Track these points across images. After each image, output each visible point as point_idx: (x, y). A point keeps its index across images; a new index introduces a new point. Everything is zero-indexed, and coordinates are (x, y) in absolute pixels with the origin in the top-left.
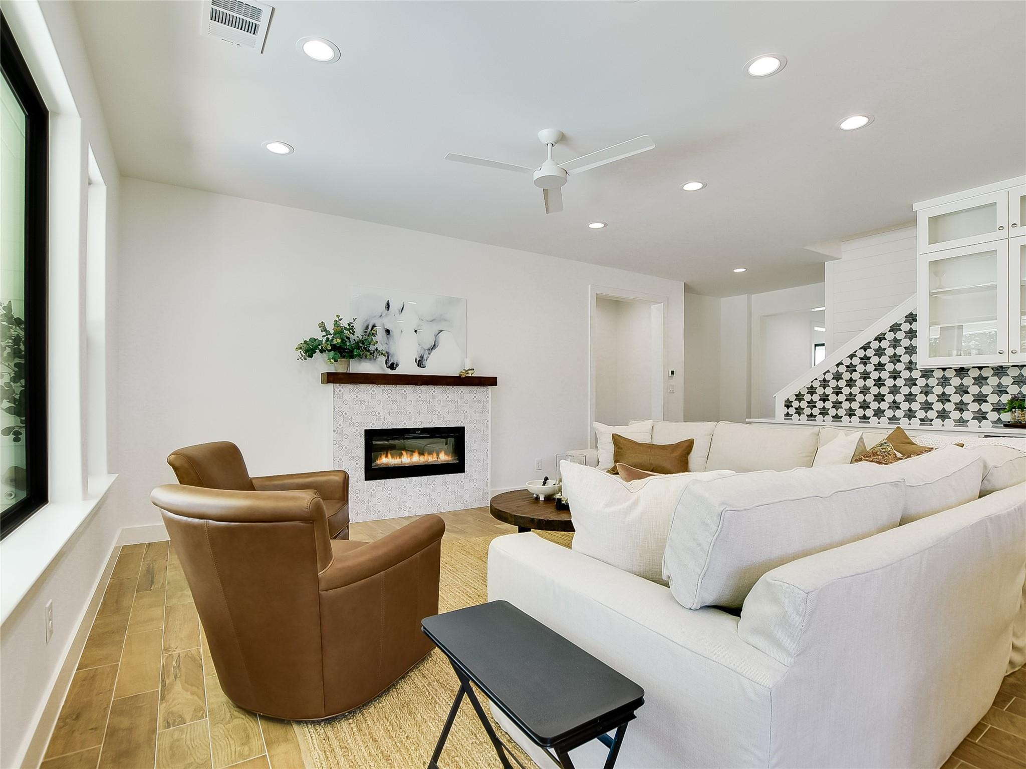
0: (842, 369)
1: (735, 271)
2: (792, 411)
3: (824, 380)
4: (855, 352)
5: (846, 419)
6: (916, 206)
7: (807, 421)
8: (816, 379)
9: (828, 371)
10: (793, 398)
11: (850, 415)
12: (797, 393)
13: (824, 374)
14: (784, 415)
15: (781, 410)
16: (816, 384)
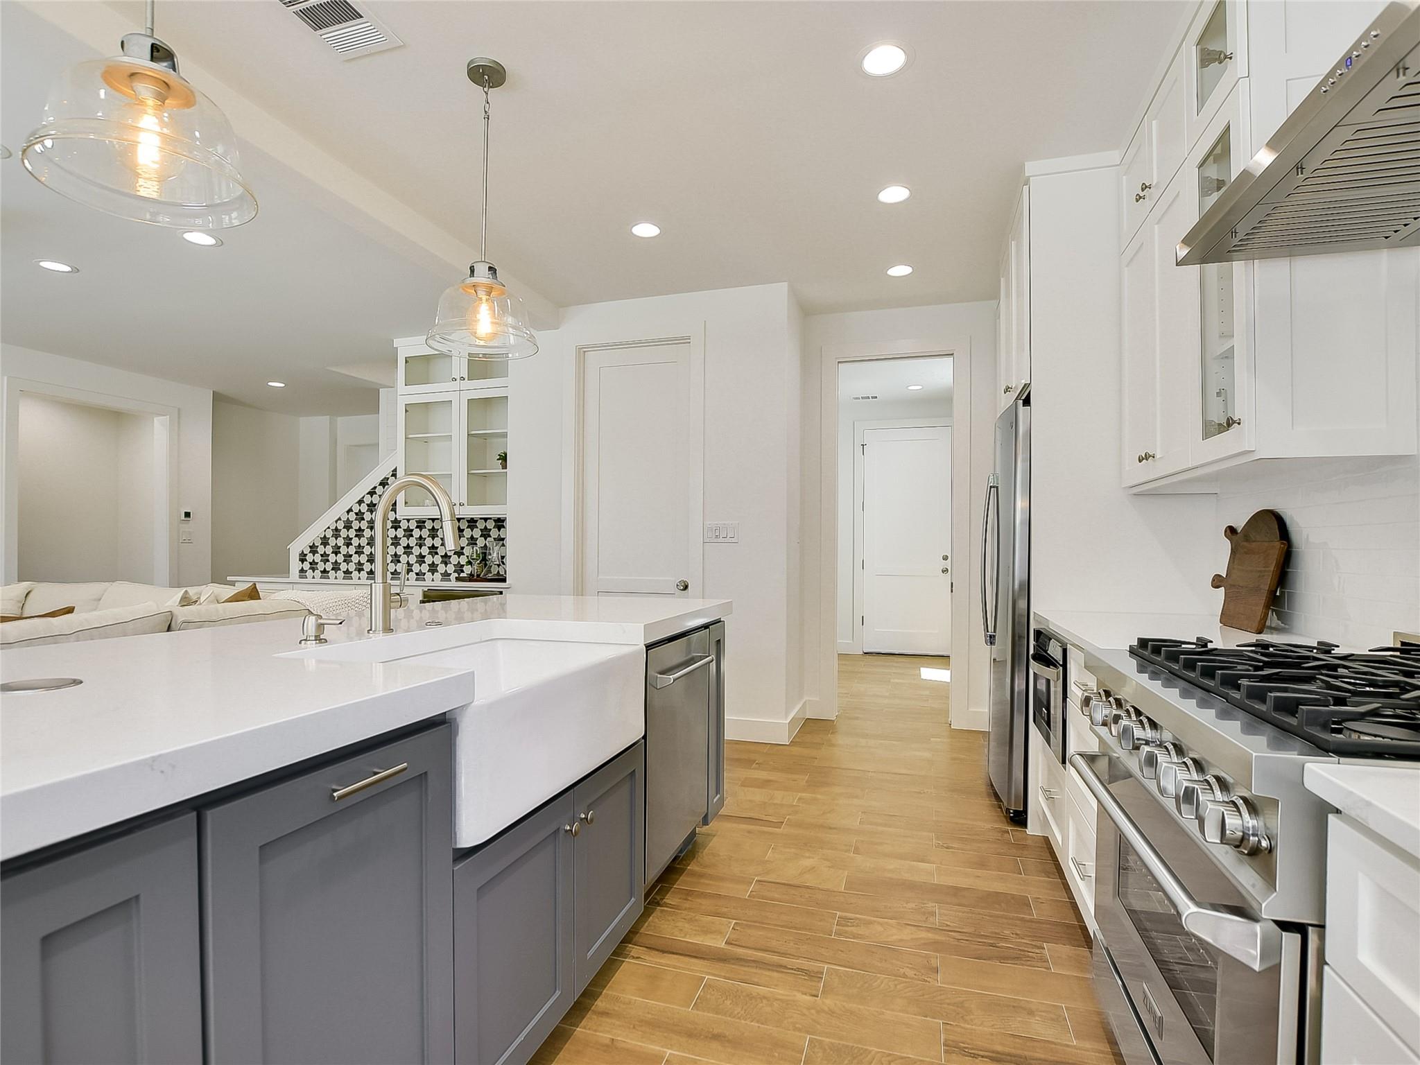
0: (352, 516)
1: (270, 384)
2: (306, 566)
3: (336, 529)
4: (363, 497)
5: (355, 574)
6: (397, 342)
7: (321, 578)
8: (329, 528)
9: (340, 519)
10: (307, 551)
11: (360, 570)
12: (311, 545)
13: (336, 522)
14: (298, 571)
15: (295, 565)
16: (329, 534)
